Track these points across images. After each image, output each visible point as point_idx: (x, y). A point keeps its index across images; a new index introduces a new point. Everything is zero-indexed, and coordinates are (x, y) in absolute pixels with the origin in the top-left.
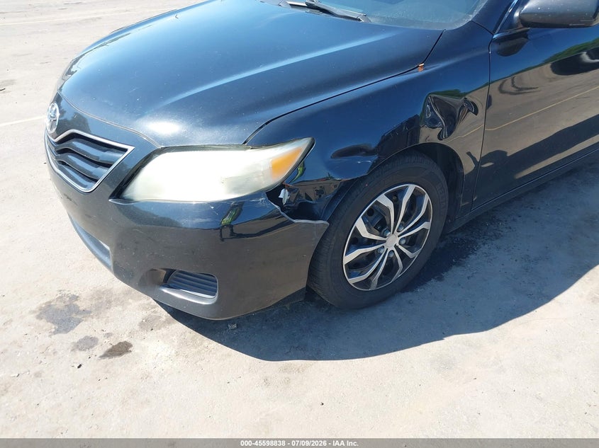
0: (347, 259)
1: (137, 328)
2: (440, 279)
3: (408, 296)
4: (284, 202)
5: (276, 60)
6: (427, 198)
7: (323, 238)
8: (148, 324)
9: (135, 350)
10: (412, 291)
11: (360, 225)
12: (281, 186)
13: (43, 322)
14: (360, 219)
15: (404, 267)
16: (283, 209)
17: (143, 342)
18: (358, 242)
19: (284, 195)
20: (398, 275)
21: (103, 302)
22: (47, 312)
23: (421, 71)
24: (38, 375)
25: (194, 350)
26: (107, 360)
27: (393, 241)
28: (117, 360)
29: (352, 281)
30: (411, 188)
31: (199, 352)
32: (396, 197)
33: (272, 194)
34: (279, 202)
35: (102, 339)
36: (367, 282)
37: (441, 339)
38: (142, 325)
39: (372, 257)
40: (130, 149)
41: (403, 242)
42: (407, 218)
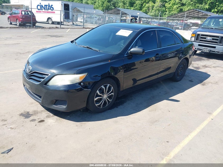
0: (95, 99)
1: (45, 117)
2: (117, 107)
3: (110, 111)
4: (82, 85)
5: (80, 59)
6: (112, 88)
7: (90, 94)
8: (48, 117)
9: (46, 121)
10: (110, 110)
11: (98, 92)
12: (82, 82)
13: (21, 117)
14: (98, 91)
15: (108, 104)
16: (82, 87)
17: (47, 120)
18: (97, 96)
19: (82, 84)
20: (107, 105)
21: (36, 113)
22: (22, 115)
23: (109, 62)
24: (23, 126)
25: (59, 121)
26: (39, 123)
27: (105, 96)
28: (41, 123)
29: (96, 105)
30: (109, 85)
31: (61, 121)
32: (105, 87)
33: (80, 83)
34: (81, 85)
35: (37, 120)
36: (100, 106)
37: (117, 117)
38: (46, 117)
39: (101, 99)
40: (50, 74)
41: (108, 97)
42: (108, 92)
